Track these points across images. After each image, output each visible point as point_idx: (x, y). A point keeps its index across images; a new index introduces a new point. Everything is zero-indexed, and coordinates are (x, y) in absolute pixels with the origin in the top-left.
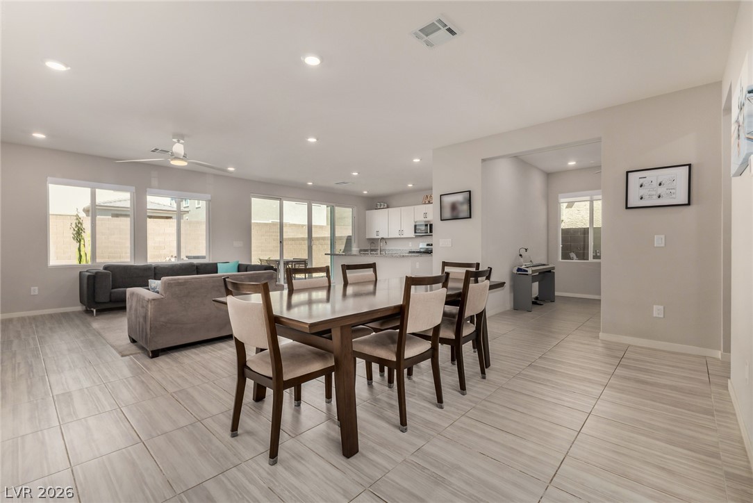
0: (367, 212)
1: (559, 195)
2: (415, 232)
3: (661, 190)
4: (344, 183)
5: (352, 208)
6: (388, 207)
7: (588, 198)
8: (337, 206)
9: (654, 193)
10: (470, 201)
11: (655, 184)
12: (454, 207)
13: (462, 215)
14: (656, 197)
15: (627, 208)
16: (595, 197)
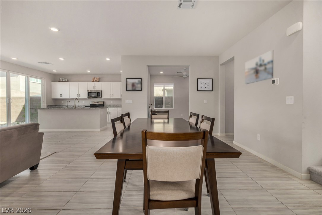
0: (52, 83)
1: (154, 84)
2: (88, 96)
3: (206, 86)
4: (46, 63)
5: (42, 79)
6: (68, 81)
7: (163, 86)
8: (30, 77)
9: (204, 86)
10: (141, 83)
11: (204, 84)
12: (133, 85)
13: (137, 89)
14: (204, 88)
15: (198, 90)
16: (165, 86)
